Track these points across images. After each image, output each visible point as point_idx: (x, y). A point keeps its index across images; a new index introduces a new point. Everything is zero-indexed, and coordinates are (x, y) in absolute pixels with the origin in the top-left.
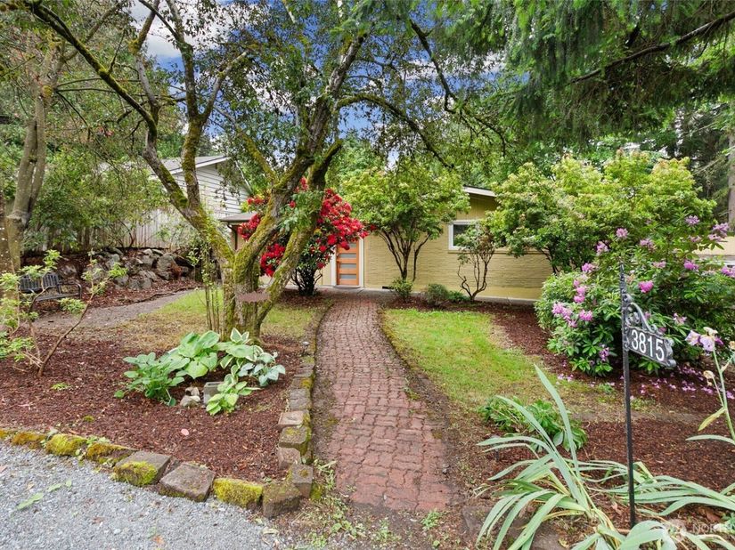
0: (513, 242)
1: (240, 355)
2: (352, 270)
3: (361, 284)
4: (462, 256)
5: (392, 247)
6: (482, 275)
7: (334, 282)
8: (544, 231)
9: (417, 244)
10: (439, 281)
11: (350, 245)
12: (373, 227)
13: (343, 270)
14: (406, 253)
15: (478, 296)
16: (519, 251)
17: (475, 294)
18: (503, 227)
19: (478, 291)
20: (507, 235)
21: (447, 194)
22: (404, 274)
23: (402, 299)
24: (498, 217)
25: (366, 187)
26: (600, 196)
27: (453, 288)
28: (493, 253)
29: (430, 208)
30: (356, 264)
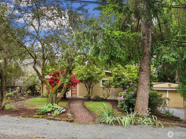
0: (115, 85)
1: (56, 108)
2: (75, 92)
3: (78, 96)
4: (103, 88)
5: (86, 86)
6: (108, 93)
7: (70, 96)
8: (121, 82)
9: (92, 85)
10: (98, 95)
11: (76, 86)
12: (81, 81)
13: (73, 92)
14: (90, 87)
15: (108, 98)
16: (116, 87)
17: (107, 98)
18: (113, 81)
19: (107, 97)
20: (113, 83)
21: (100, 72)
22: (89, 93)
23: (89, 99)
24: (112, 78)
25: (79, 70)
26: (134, 74)
27: (101, 96)
28: (111, 87)
29: (95, 76)
30: (76, 91)
